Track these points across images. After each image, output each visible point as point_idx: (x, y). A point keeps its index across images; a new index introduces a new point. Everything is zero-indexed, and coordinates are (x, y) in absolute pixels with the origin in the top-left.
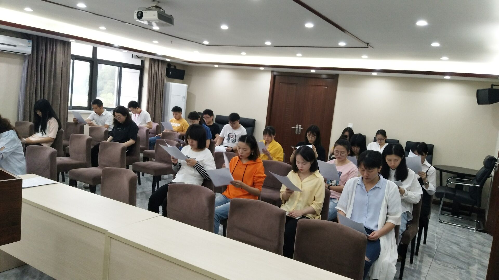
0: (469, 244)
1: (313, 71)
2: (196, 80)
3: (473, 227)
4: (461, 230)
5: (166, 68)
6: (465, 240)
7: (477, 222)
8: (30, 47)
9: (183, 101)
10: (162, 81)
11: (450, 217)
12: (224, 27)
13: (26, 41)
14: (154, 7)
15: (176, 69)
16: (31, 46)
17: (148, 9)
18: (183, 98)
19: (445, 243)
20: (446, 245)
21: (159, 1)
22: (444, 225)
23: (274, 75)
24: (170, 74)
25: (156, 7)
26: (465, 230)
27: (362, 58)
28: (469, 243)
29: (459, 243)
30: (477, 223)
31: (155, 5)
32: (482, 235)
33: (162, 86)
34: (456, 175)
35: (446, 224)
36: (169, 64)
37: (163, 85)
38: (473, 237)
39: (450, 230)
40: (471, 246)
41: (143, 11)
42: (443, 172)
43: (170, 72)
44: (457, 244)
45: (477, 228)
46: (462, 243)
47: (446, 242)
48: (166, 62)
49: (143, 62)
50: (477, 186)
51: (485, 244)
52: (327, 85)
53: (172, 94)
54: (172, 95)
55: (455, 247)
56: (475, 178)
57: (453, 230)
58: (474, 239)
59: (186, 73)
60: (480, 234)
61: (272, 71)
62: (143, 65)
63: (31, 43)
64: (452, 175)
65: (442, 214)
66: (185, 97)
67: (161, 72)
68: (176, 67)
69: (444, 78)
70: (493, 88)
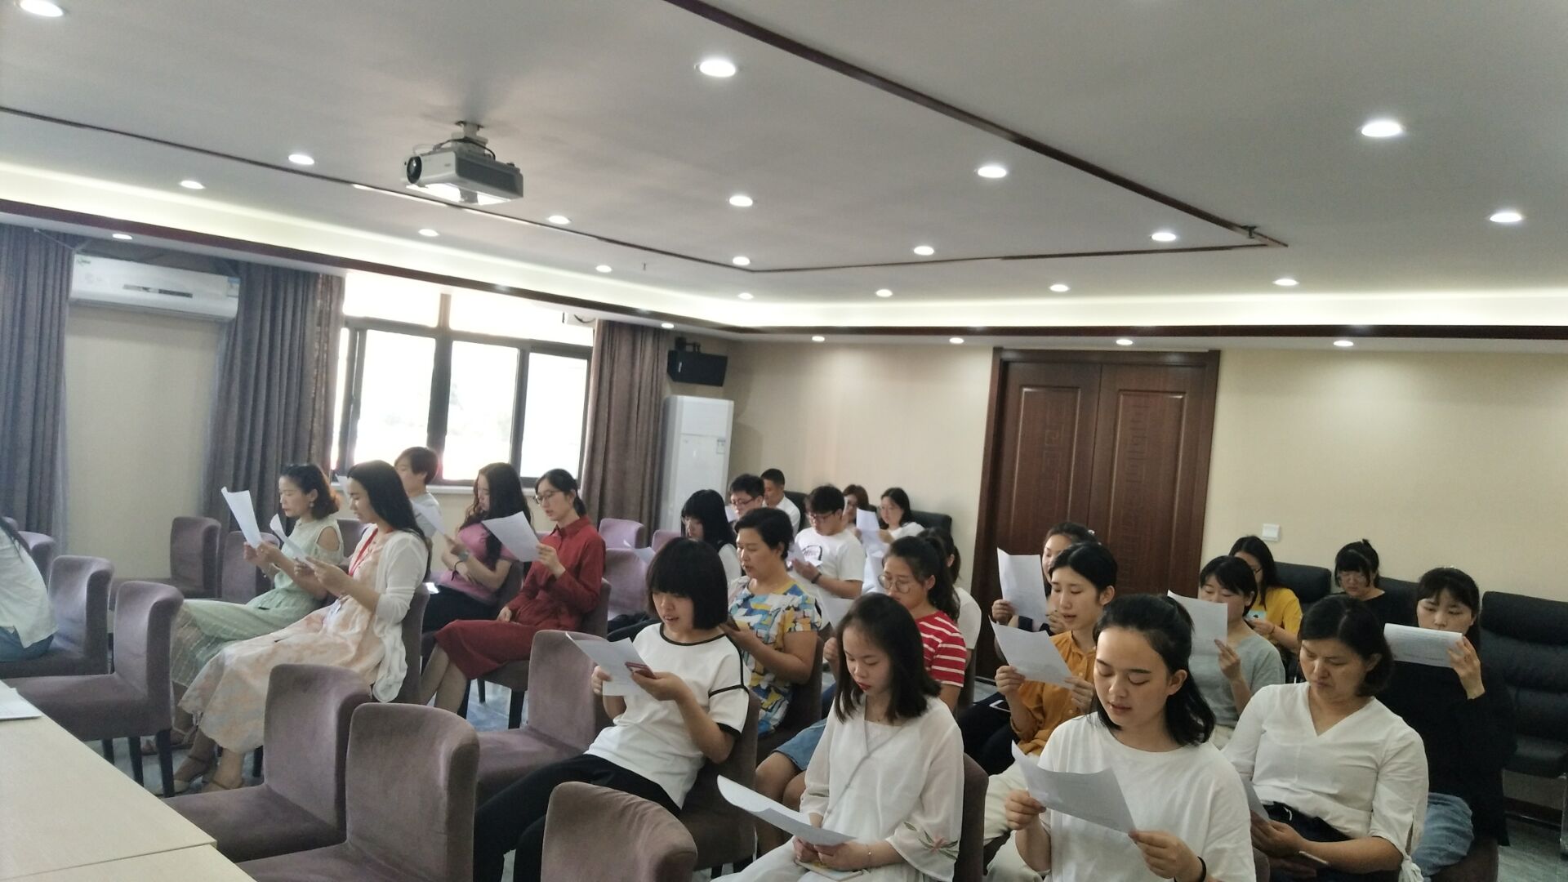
1: (1124, 342)
2: (763, 390)
5: (671, 353)
8: (235, 297)
9: (718, 453)
10: (655, 394)
13: (224, 279)
14: (455, 140)
15: (699, 353)
16: (236, 293)
17: (438, 149)
18: (720, 443)
21: (481, 124)
23: (1001, 360)
24: (679, 370)
27: (1275, 286)
31: (461, 136)
36: (680, 339)
37: (657, 405)
41: (424, 156)
43: (681, 364)
48: (668, 331)
52: (1182, 390)
53: (683, 431)
54: (684, 434)
59: (730, 362)
61: (997, 350)
63: (237, 286)
66: (725, 441)
67: (653, 365)
68: (699, 349)
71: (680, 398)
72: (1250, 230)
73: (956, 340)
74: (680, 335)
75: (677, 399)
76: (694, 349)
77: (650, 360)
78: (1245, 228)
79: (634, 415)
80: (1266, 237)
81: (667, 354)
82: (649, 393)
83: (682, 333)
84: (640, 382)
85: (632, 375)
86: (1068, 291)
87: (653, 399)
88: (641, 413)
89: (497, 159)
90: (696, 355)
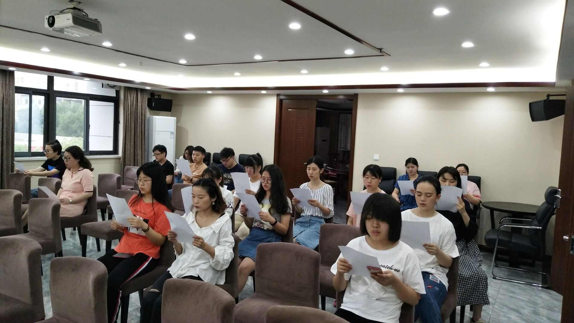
0: (532, 309)
1: (325, 91)
2: (187, 112)
3: (538, 282)
4: (522, 289)
5: (149, 99)
6: (527, 303)
7: (543, 275)
9: (171, 138)
10: (143, 115)
11: (507, 269)
12: (190, 37)
14: (70, 8)
17: (62, 12)
18: (172, 134)
19: (499, 310)
20: (502, 314)
21: (80, 2)
22: (500, 282)
23: (280, 99)
24: (153, 106)
25: (74, 8)
26: (527, 287)
27: (381, 70)
28: (534, 308)
29: (520, 309)
30: (543, 277)
31: (72, 7)
32: (550, 294)
33: (143, 121)
34: (511, 215)
35: (502, 280)
36: (152, 94)
37: (145, 120)
38: (537, 298)
39: (507, 290)
40: (536, 313)
41: (55, 15)
42: (495, 212)
43: (154, 103)
44: (517, 311)
45: (542, 284)
46: (523, 308)
47: (502, 309)
48: (147, 90)
49: (118, 92)
50: (538, 228)
51: (554, 307)
54: (157, 131)
55: (514, 316)
56: (534, 217)
57: (512, 289)
58: (539, 301)
59: (174, 102)
60: (547, 292)
61: (278, 95)
62: (118, 96)
64: (506, 214)
65: (496, 266)
66: (174, 133)
67: (142, 104)
68: (160, 97)
69: (487, 90)
70: (549, 99)
71: (154, 117)
72: (380, 50)
73: (264, 92)
74: (152, 92)
75: (153, 117)
76: (158, 97)
78: (378, 49)
80: (384, 52)
81: (147, 99)
83: (153, 91)
86: (308, 73)
87: (143, 118)
88: (138, 123)
89: (89, 17)
90: (160, 99)
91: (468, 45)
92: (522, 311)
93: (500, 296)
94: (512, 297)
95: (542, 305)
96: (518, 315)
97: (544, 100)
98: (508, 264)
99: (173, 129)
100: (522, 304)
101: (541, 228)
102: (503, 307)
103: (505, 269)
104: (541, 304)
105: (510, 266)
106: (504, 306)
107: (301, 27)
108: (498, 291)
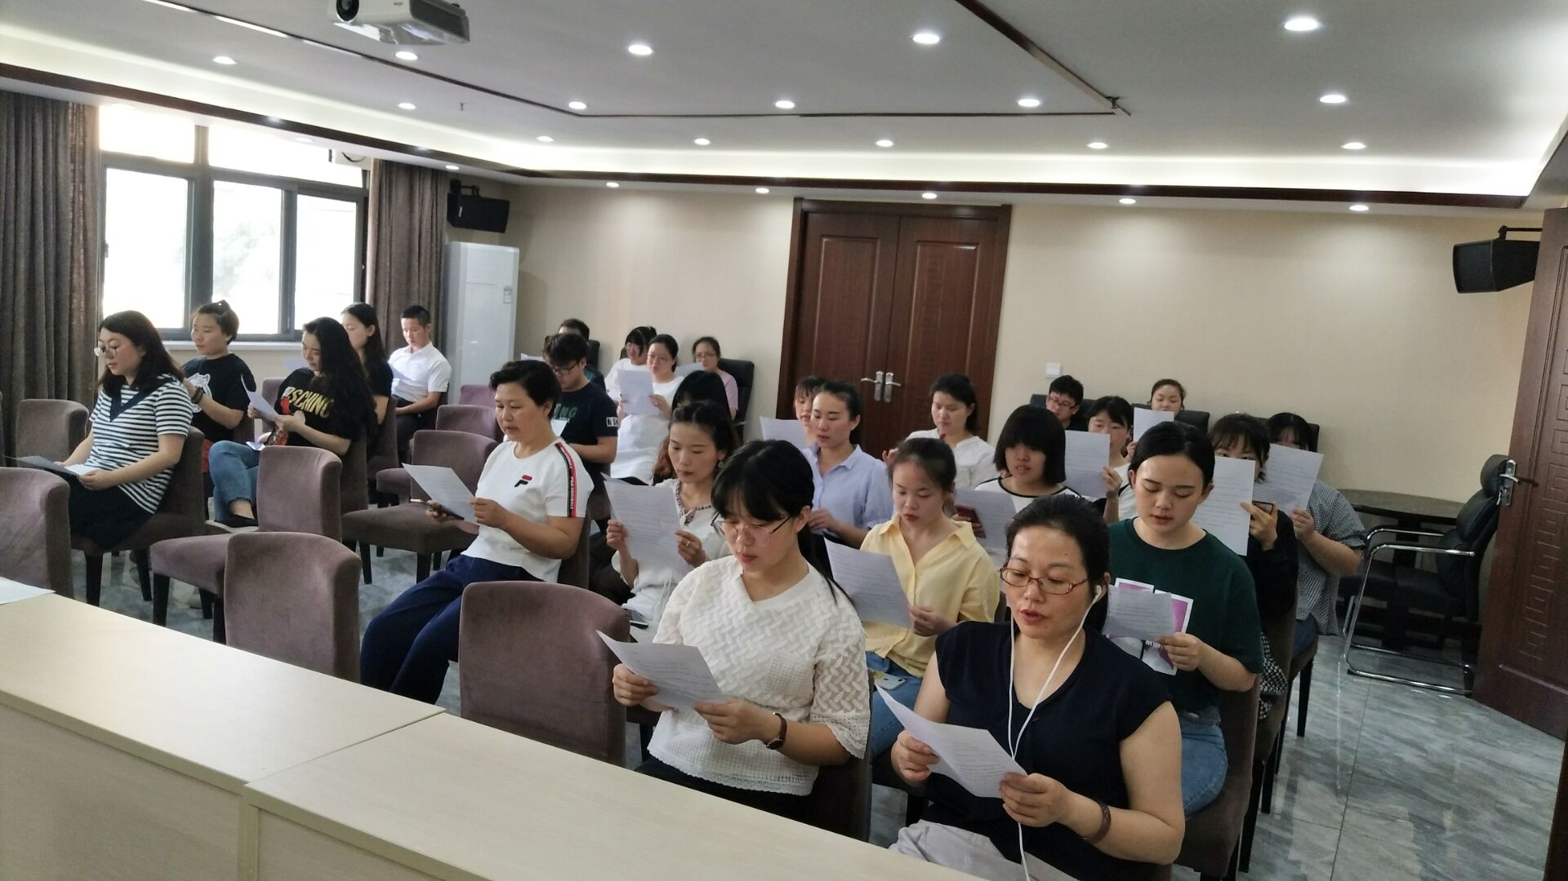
0: (1449, 742)
1: (929, 196)
2: (547, 233)
3: (1454, 685)
5: (449, 195)
6: (1437, 729)
7: (1464, 668)
9: (505, 303)
10: (436, 241)
12: (640, 49)
15: (479, 196)
18: (507, 293)
22: (1367, 682)
23: (802, 210)
24: (460, 215)
26: (1430, 694)
27: (1089, 148)
29: (1421, 740)
34: (1395, 522)
35: (1370, 677)
36: (455, 181)
38: (1458, 718)
39: (1384, 700)
43: (461, 209)
44: (1416, 745)
46: (1428, 740)
47: (1381, 739)
48: (446, 173)
49: (365, 176)
50: (1463, 552)
52: (975, 242)
53: (468, 279)
54: (469, 283)
56: (1454, 527)
59: (512, 208)
61: (798, 201)
62: (365, 186)
65: (1353, 646)
66: (511, 290)
67: (432, 210)
68: (477, 192)
69: (1348, 208)
70: (1505, 237)
71: (463, 244)
72: (1114, 100)
73: (762, 190)
74: (457, 178)
75: (460, 246)
76: (473, 192)
77: (429, 203)
79: (415, 263)
81: (446, 197)
82: (429, 239)
83: (463, 175)
84: (420, 230)
85: (411, 219)
86: (893, 147)
87: (434, 245)
88: (422, 260)
90: (476, 197)
91: (1334, 99)
92: (1427, 746)
93: (1368, 712)
94: (1398, 715)
95: (1472, 733)
96: (1419, 753)
97: (1495, 241)
98: (1380, 642)
99: (509, 278)
100: (1426, 730)
101: (1471, 553)
102: (1382, 735)
103: (1373, 654)
104: (1467, 732)
105: (1385, 646)
106: (1383, 733)
107: (941, 41)
108: (1366, 701)
